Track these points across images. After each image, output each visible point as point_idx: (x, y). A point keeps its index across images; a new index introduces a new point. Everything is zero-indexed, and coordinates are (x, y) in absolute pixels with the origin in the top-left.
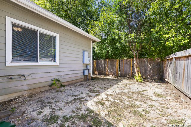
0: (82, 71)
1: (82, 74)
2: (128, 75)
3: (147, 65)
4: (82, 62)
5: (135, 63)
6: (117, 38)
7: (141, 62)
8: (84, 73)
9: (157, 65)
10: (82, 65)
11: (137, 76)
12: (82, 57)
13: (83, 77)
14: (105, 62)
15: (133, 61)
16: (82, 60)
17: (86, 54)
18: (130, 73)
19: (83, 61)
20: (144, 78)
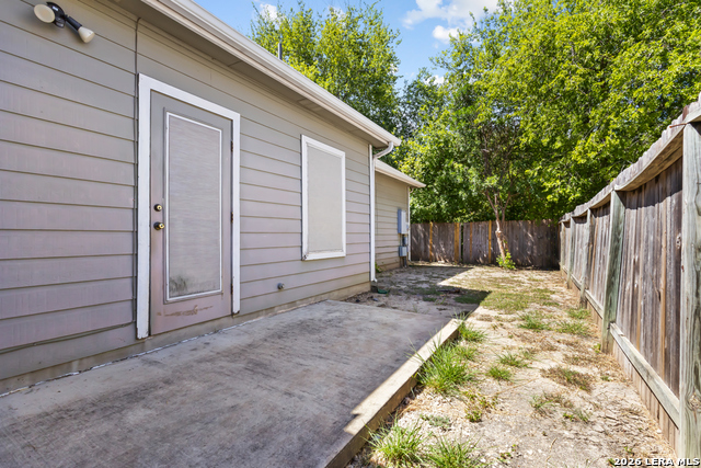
0: (397, 249)
1: (396, 255)
2: (483, 258)
3: (526, 235)
4: (396, 232)
5: (498, 231)
6: (460, 180)
7: (513, 228)
8: (400, 252)
9: (547, 235)
10: (396, 237)
11: (504, 258)
12: (396, 221)
13: (398, 260)
14: (426, 228)
15: (494, 228)
16: (396, 227)
17: (403, 214)
18: (487, 253)
19: (399, 229)
20: (519, 264)
